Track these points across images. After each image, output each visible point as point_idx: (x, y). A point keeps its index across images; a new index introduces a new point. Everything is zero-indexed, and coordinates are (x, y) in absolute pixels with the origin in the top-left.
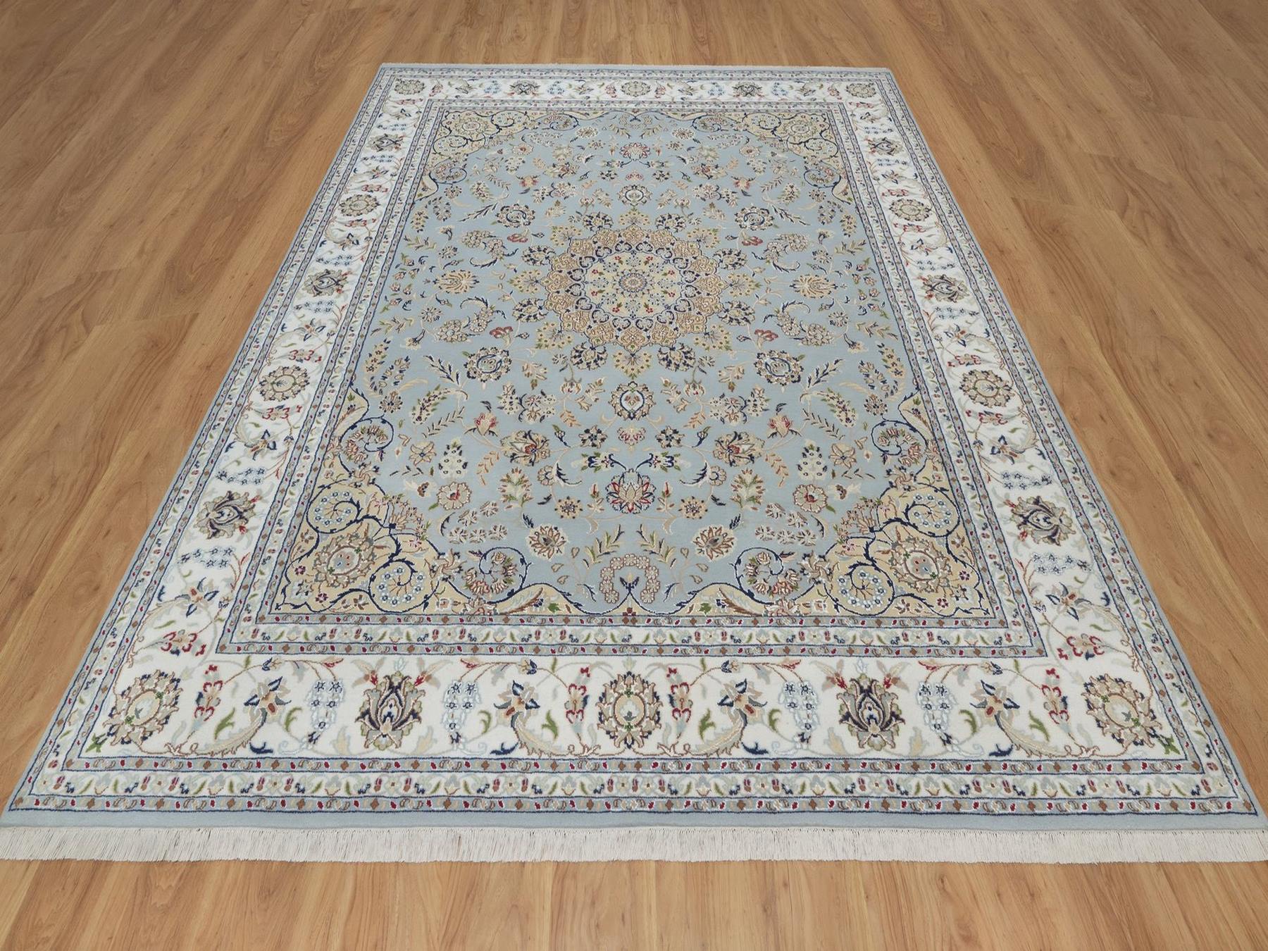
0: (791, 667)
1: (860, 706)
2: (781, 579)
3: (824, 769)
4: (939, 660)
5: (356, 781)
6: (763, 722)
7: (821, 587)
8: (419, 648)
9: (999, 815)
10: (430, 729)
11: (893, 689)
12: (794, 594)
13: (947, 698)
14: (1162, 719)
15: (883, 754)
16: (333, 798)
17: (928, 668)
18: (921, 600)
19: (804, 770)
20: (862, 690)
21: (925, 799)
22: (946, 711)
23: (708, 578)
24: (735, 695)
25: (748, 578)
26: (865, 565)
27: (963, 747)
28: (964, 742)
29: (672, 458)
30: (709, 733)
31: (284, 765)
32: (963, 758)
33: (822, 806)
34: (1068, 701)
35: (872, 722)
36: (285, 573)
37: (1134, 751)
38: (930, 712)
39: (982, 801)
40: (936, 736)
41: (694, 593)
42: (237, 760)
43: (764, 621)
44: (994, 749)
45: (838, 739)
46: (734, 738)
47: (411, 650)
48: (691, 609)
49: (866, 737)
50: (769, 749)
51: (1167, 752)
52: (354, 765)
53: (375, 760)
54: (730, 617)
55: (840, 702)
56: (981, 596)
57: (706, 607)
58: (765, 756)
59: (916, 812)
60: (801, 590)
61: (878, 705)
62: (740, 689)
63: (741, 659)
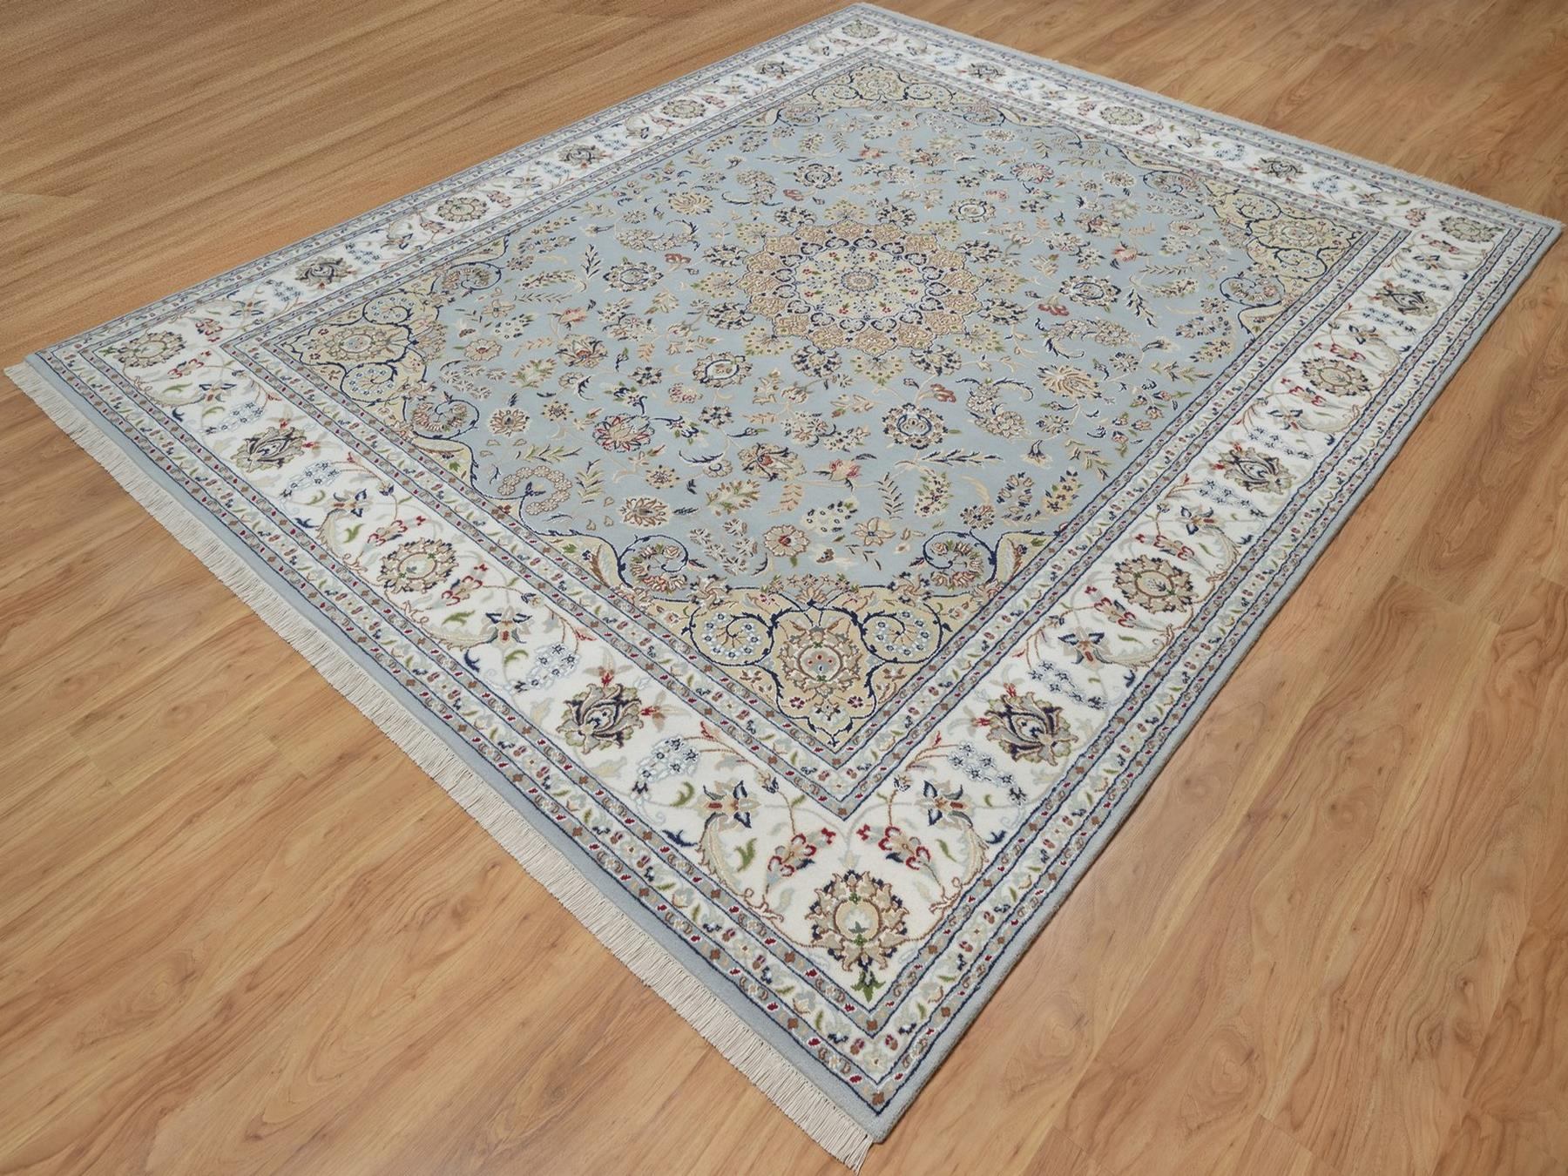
0: (580, 636)
1: (599, 706)
2: (665, 576)
3: (506, 718)
4: (724, 736)
5: (202, 470)
6: (503, 652)
7: (692, 608)
8: (334, 427)
9: (605, 871)
10: (279, 477)
11: (647, 720)
12: (664, 595)
13: (688, 765)
14: (895, 964)
15: (569, 751)
16: (180, 469)
17: (704, 732)
18: (778, 684)
19: (490, 705)
20: (617, 698)
21: (558, 804)
22: (673, 772)
23: (602, 531)
24: (507, 618)
25: (637, 555)
26: (763, 622)
27: (647, 806)
28: (654, 803)
29: (697, 431)
30: (456, 624)
31: (178, 433)
32: (635, 811)
33: (469, 735)
34: (810, 867)
35: (593, 724)
36: (312, 327)
37: (820, 955)
38: (656, 760)
39: (605, 849)
40: (635, 779)
41: (574, 533)
42: (160, 411)
43: (605, 592)
44: (675, 832)
45: (547, 710)
46: (466, 643)
47: (327, 424)
48: (558, 541)
49: (573, 727)
50: (483, 671)
51: (856, 988)
52: (213, 462)
53: (227, 468)
54: (581, 569)
55: (588, 690)
56: (849, 728)
57: (571, 549)
58: (474, 672)
59: (536, 804)
60: (670, 596)
61: (615, 718)
62: (518, 618)
63: (547, 601)
